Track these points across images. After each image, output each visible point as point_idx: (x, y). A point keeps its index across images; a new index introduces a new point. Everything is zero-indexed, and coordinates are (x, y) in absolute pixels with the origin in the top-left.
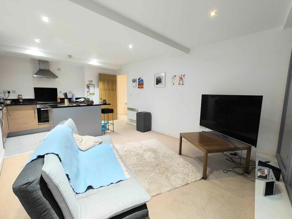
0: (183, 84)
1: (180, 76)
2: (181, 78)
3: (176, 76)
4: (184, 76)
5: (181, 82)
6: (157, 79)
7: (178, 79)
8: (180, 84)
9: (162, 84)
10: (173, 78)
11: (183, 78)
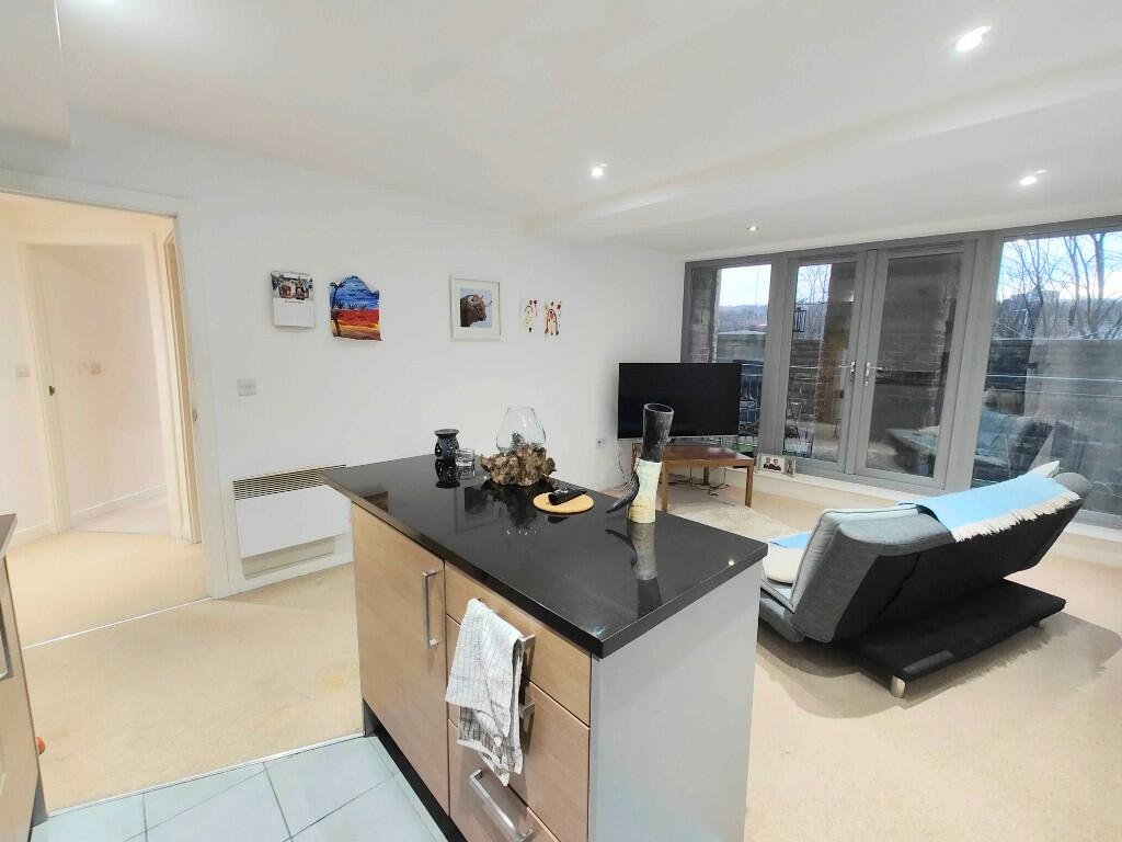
0: (557, 333)
1: (550, 307)
2: (552, 314)
3: (535, 302)
4: (559, 307)
5: (552, 324)
6: (464, 302)
7: (543, 314)
8: (550, 330)
9: (490, 326)
10: (529, 309)
11: (557, 311)
